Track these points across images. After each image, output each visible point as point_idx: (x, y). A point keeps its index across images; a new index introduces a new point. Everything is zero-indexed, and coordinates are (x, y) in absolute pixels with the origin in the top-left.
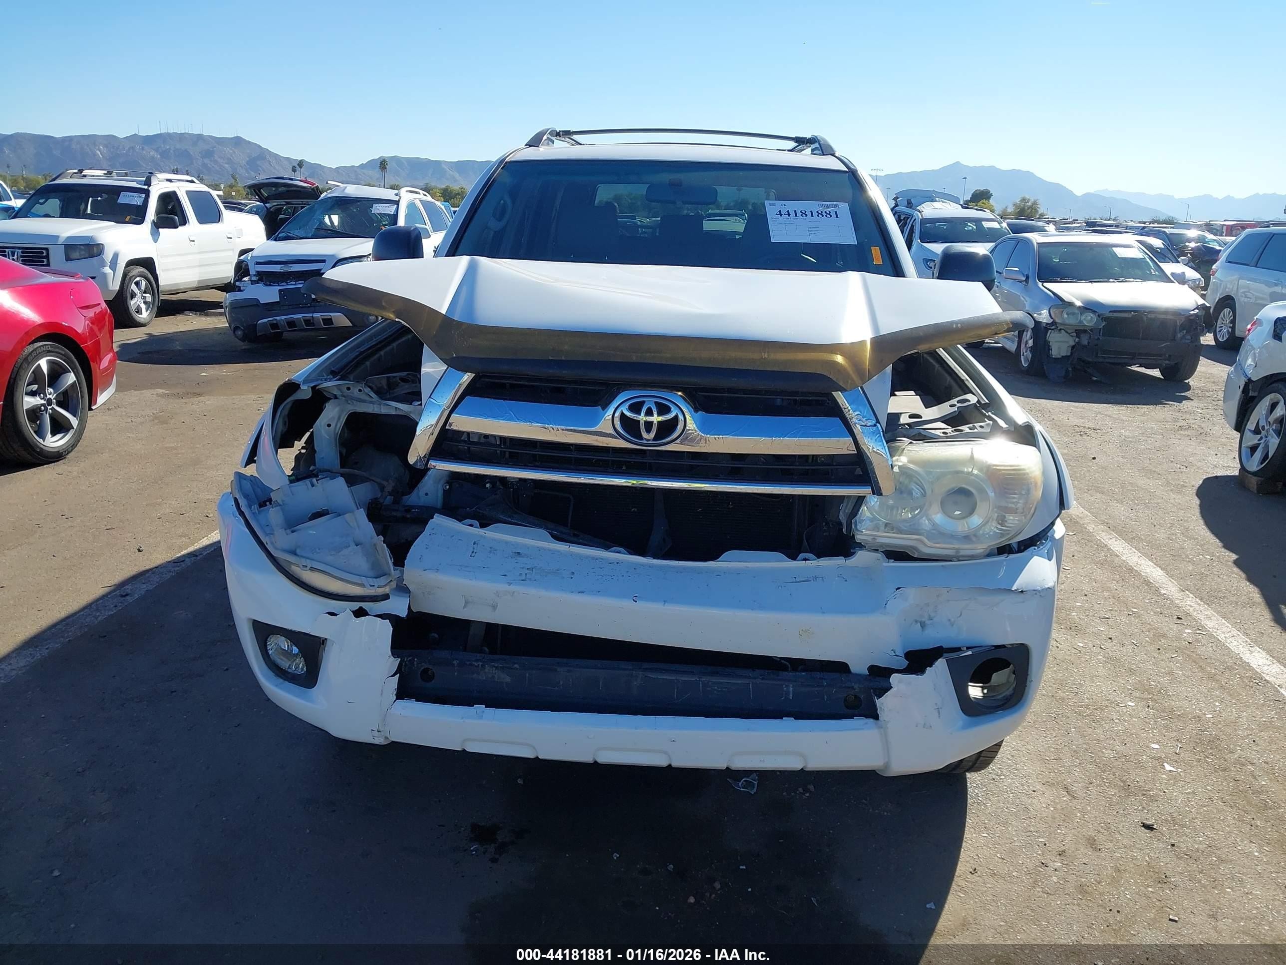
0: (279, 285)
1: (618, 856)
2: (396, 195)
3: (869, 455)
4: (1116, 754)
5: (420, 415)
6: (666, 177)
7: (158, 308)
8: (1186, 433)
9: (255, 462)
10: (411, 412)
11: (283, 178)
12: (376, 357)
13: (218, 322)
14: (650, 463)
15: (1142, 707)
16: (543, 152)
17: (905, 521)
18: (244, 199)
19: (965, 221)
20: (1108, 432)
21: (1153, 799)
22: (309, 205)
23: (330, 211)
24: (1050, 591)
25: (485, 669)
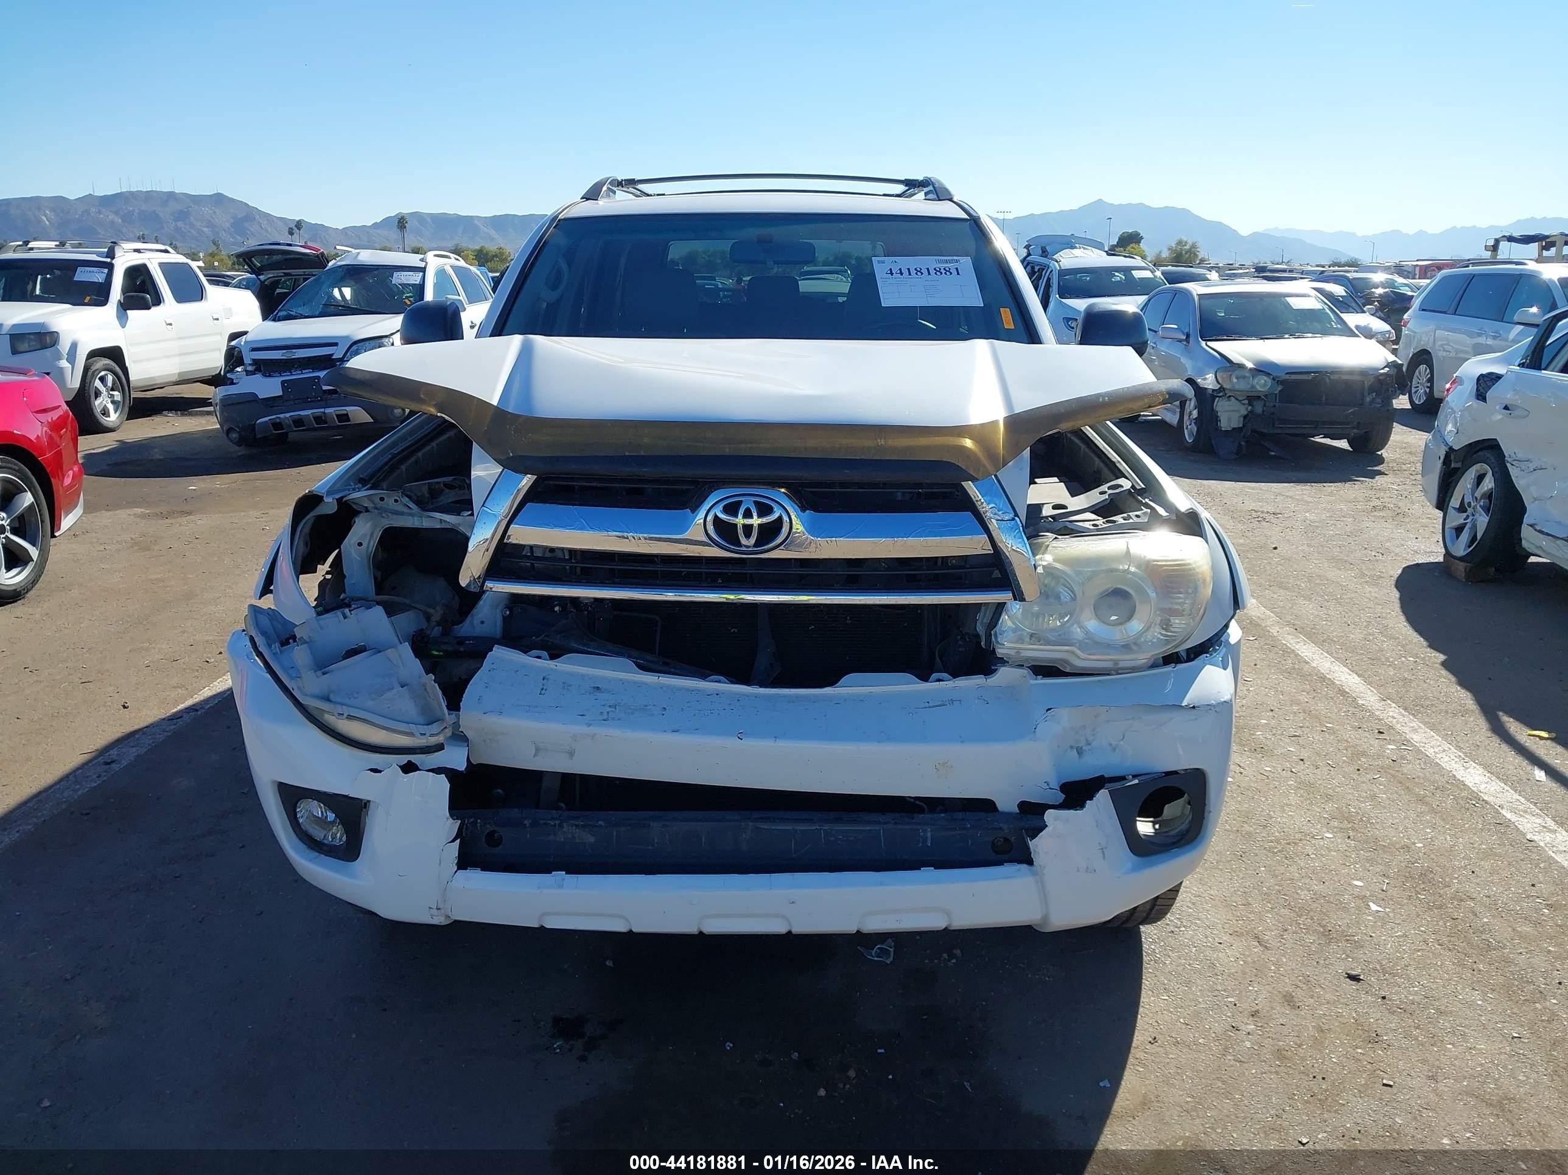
0: (281, 376)
1: (731, 1045)
2: (422, 260)
3: (1008, 554)
4: (1314, 894)
5: (473, 528)
6: (753, 232)
7: (130, 408)
8: (1381, 514)
9: (271, 592)
10: (459, 524)
11: (279, 244)
12: (413, 459)
13: (206, 423)
14: (750, 574)
15: (1341, 838)
16: (603, 207)
17: (1053, 630)
18: (229, 270)
19: (1111, 271)
20: (1290, 517)
21: (1358, 945)
22: (315, 275)
23: (340, 283)
24: (1227, 705)
25: (563, 827)
